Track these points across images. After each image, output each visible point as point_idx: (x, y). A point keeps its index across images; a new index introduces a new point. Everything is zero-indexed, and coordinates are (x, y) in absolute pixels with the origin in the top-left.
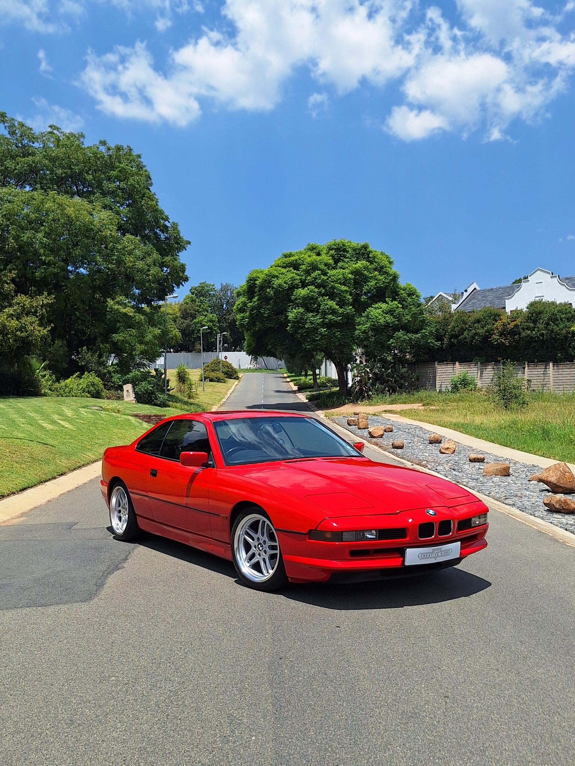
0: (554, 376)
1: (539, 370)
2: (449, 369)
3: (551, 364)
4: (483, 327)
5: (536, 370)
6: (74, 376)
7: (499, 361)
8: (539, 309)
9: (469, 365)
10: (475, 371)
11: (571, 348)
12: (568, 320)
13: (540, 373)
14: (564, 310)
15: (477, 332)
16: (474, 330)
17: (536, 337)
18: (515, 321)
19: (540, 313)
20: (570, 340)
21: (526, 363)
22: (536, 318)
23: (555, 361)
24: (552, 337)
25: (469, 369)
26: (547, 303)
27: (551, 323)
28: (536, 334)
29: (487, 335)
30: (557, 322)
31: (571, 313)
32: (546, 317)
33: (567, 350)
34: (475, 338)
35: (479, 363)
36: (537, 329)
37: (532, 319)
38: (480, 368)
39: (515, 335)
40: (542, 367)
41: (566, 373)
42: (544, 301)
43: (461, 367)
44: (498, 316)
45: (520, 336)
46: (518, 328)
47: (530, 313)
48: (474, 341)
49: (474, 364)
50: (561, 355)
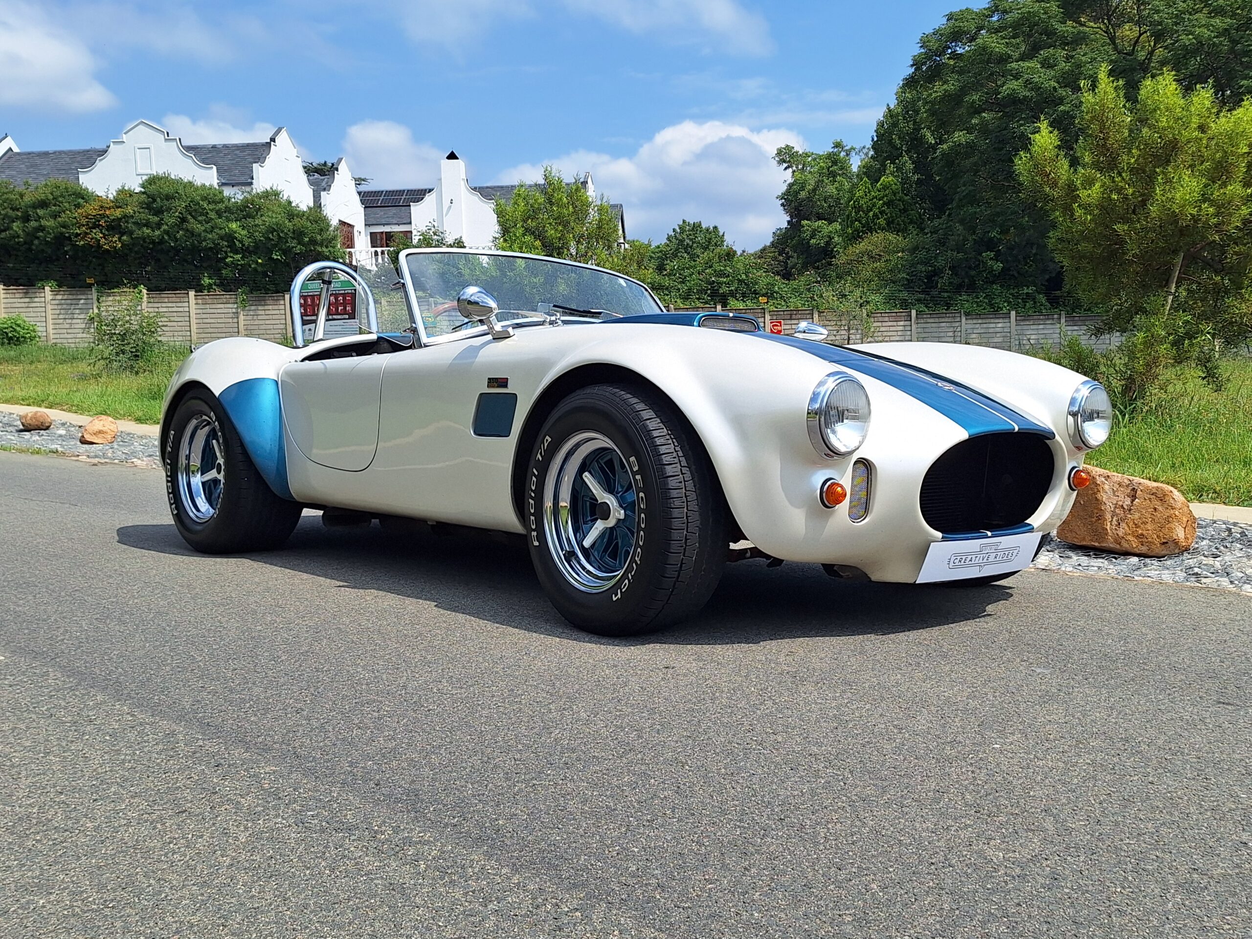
0: (198, 316)
1: (170, 305)
3: (192, 293)
4: (55, 216)
5: (164, 305)
7: (90, 286)
8: (166, 190)
9: (25, 291)
10: (38, 305)
11: (227, 264)
12: (219, 214)
13: (170, 310)
14: (211, 197)
15: (41, 226)
16: (36, 220)
17: (162, 241)
18: (120, 207)
19: (168, 197)
20: (226, 252)
21: (145, 291)
22: (162, 207)
23: (199, 289)
24: (192, 244)
25: (27, 300)
26: (179, 182)
27: (189, 217)
28: (163, 237)
29: (62, 234)
30: (200, 218)
31: (223, 202)
32: (180, 205)
33: (220, 270)
34: (38, 238)
35: (47, 289)
36: (165, 227)
37: (153, 208)
38: (51, 297)
39: (122, 234)
40: (174, 300)
41: (219, 311)
42: (173, 177)
43: (8, 296)
44: (83, 198)
45: (132, 238)
46: (127, 222)
47: (149, 197)
48: (36, 242)
49: (36, 290)
50: (210, 278)
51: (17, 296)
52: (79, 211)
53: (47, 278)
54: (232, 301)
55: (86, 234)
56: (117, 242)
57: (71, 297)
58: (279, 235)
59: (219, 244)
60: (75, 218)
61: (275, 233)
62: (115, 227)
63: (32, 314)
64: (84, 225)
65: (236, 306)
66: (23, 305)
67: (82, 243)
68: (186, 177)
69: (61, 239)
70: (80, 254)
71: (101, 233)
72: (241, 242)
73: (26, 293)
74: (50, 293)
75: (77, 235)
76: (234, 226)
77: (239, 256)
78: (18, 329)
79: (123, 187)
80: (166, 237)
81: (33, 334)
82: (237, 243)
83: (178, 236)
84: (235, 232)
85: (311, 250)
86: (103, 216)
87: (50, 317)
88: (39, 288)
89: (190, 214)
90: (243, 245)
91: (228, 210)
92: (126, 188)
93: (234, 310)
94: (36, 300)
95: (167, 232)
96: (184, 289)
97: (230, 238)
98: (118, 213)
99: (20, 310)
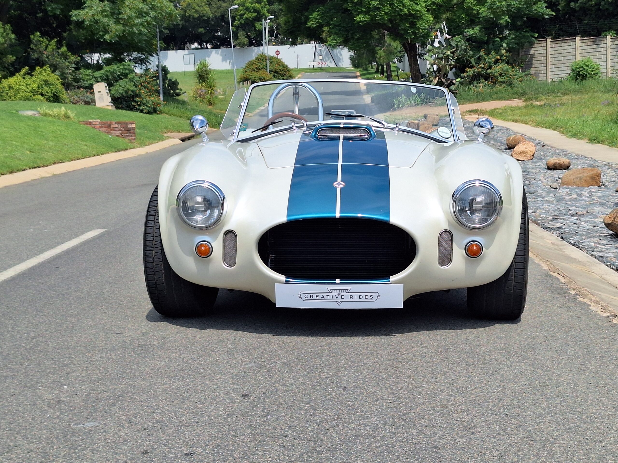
2: (565, 48)
6: (22, 72)
9: (594, 40)
10: (602, 49)
25: (595, 46)
35: (609, 37)
38: (610, 43)
43: (583, 44)
49: (601, 39)
51: (589, 44)
53: (609, 29)
63: (598, 57)
66: (592, 50)
73: (595, 41)
74: (611, 40)
78: (586, 68)
81: (597, 71)
87: (609, 58)
88: (604, 37)
94: (601, 46)
99: (590, 54)
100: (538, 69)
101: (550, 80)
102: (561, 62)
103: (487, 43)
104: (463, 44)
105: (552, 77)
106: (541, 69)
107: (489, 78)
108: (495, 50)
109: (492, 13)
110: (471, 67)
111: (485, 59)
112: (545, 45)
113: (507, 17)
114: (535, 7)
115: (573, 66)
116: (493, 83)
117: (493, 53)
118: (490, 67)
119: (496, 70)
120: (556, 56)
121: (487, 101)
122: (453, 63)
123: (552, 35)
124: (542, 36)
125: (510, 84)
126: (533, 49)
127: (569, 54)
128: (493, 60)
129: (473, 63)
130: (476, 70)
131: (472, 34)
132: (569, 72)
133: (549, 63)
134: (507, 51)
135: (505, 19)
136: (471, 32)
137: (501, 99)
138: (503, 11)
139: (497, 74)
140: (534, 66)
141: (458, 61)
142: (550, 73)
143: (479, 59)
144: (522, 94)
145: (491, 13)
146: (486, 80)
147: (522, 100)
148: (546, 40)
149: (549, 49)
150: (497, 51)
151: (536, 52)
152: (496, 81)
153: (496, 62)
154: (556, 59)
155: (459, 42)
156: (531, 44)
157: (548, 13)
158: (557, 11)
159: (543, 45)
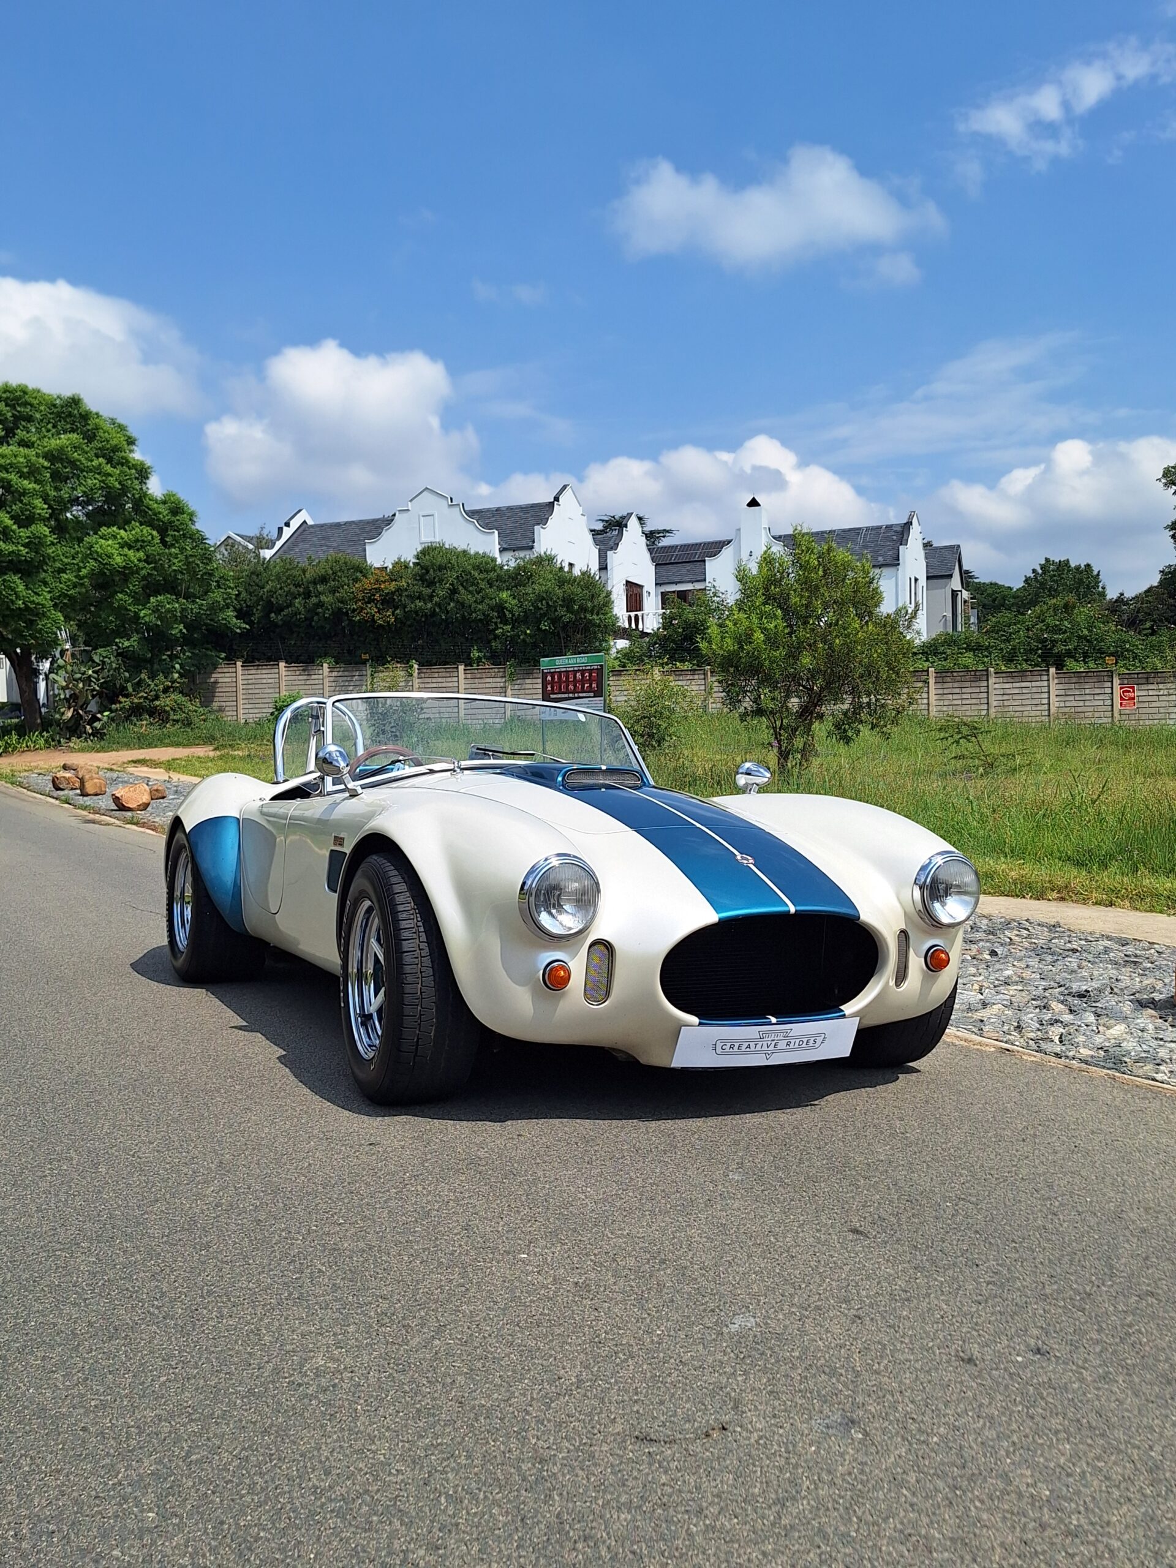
0: (467, 691)
1: (440, 680)
2: (264, 676)
3: (461, 668)
5: (434, 680)
7: (364, 662)
8: (439, 561)
9: (304, 668)
10: (317, 681)
11: (496, 637)
12: (490, 584)
13: (441, 685)
14: (485, 565)
15: (320, 601)
16: (316, 596)
17: (433, 614)
18: (396, 580)
19: (441, 568)
20: (496, 623)
21: (416, 666)
22: (434, 578)
23: (469, 662)
24: (463, 616)
25: (307, 677)
26: (452, 551)
27: (461, 588)
28: (435, 610)
29: (340, 609)
30: (471, 589)
31: (495, 571)
32: (452, 576)
33: (489, 642)
34: (317, 614)
35: (325, 665)
36: (436, 599)
37: (426, 580)
38: (328, 674)
39: (396, 608)
40: (444, 674)
41: (487, 685)
42: (447, 546)
43: (290, 673)
44: (361, 572)
45: (405, 612)
46: (401, 595)
47: (422, 568)
48: (316, 618)
49: (314, 667)
50: (479, 651)
51: (298, 673)
52: (357, 586)
53: (326, 655)
54: (500, 674)
55: (362, 609)
56: (389, 615)
57: (346, 673)
58: (548, 604)
59: (489, 615)
60: (353, 592)
61: (544, 602)
62: (388, 601)
64: (360, 600)
65: (504, 680)
66: (303, 682)
67: (358, 618)
68: (461, 545)
69: (339, 615)
70: (357, 629)
71: (376, 607)
72: (511, 612)
73: (306, 670)
74: (328, 670)
75: (354, 610)
76: (504, 596)
77: (509, 627)
79: (399, 559)
80: (437, 610)
82: (507, 613)
83: (449, 608)
84: (506, 602)
85: (581, 618)
86: (378, 590)
88: (318, 665)
89: (462, 585)
90: (513, 615)
91: (499, 578)
92: (402, 560)
93: (502, 684)
94: (315, 677)
95: (439, 605)
96: (454, 664)
97: (500, 608)
98: (392, 586)
99: (300, 687)
100: (224, 704)
101: (243, 721)
102: (257, 696)
103: (150, 661)
104: (113, 662)
105: (245, 716)
106: (228, 704)
107: (154, 713)
108: (163, 673)
109: (159, 618)
110: (127, 696)
111: (149, 685)
112: (234, 670)
113: (181, 626)
114: (222, 616)
115: (276, 702)
116: (163, 720)
117: (161, 677)
118: (157, 698)
119: (166, 702)
120: (250, 687)
121: (156, 746)
122: (98, 688)
123: (243, 657)
124: (231, 659)
125: (188, 723)
126: (213, 675)
127: (271, 686)
128: (161, 687)
129: (130, 689)
130: (136, 701)
131: (129, 647)
132: (271, 710)
133: (241, 696)
134: (181, 676)
135: (178, 630)
136: (127, 644)
137: (178, 745)
138: (176, 616)
139: (167, 708)
140: (216, 699)
141: (105, 685)
142: (242, 711)
143: (139, 684)
144: (209, 740)
145: (157, 618)
146: (150, 716)
147: (212, 748)
148: (235, 664)
149: (240, 677)
150: (167, 673)
151: (220, 680)
152: (167, 718)
153: (166, 690)
154: (250, 691)
155: (106, 657)
156: (215, 667)
157: (239, 626)
158: (251, 623)
159: (230, 670)
